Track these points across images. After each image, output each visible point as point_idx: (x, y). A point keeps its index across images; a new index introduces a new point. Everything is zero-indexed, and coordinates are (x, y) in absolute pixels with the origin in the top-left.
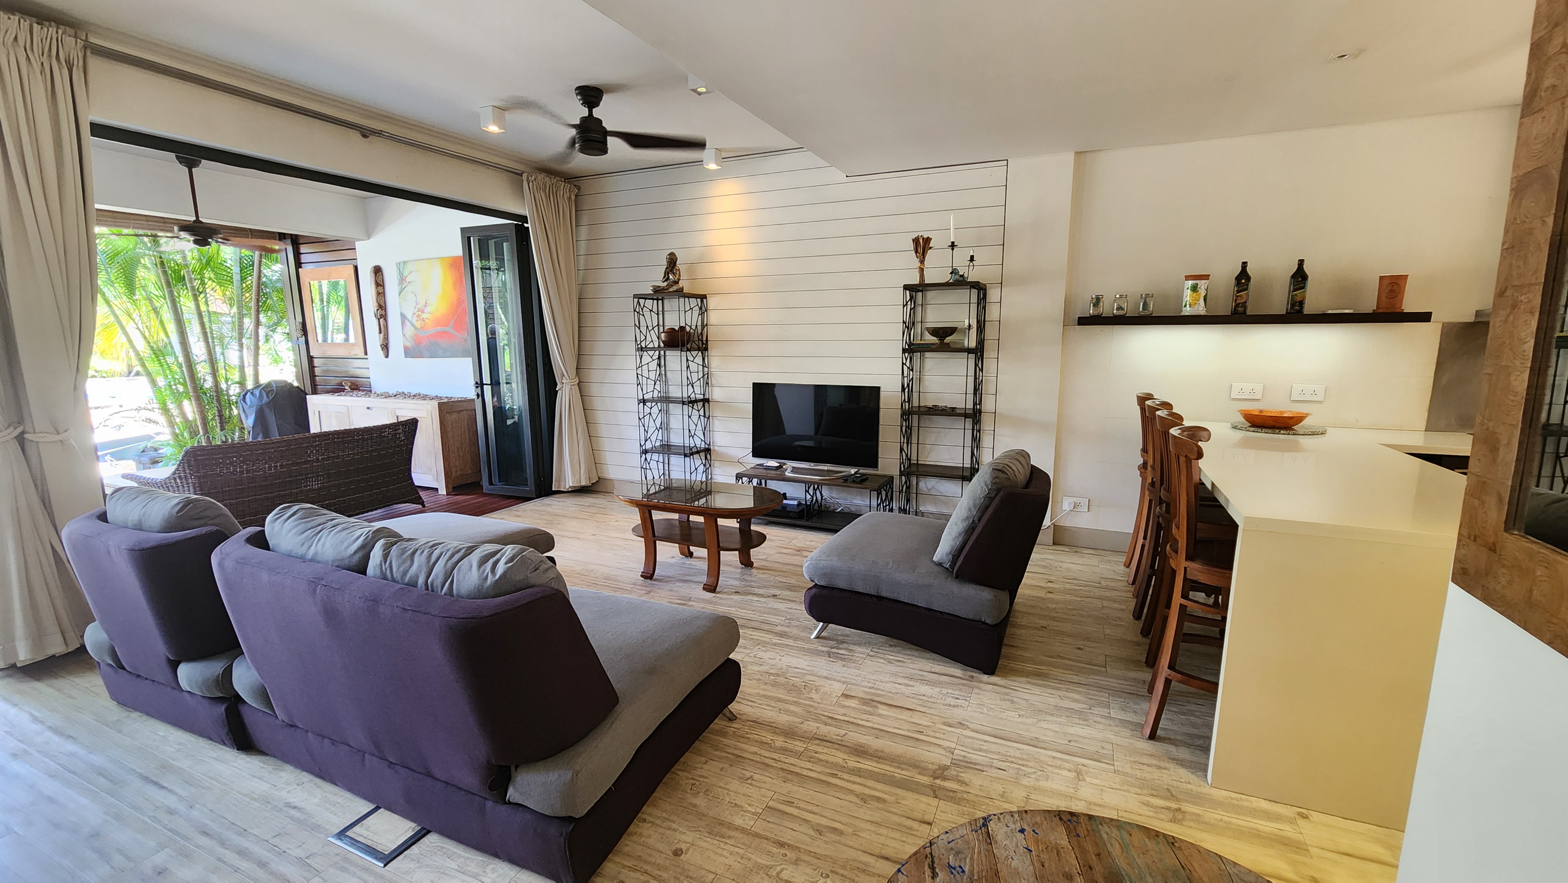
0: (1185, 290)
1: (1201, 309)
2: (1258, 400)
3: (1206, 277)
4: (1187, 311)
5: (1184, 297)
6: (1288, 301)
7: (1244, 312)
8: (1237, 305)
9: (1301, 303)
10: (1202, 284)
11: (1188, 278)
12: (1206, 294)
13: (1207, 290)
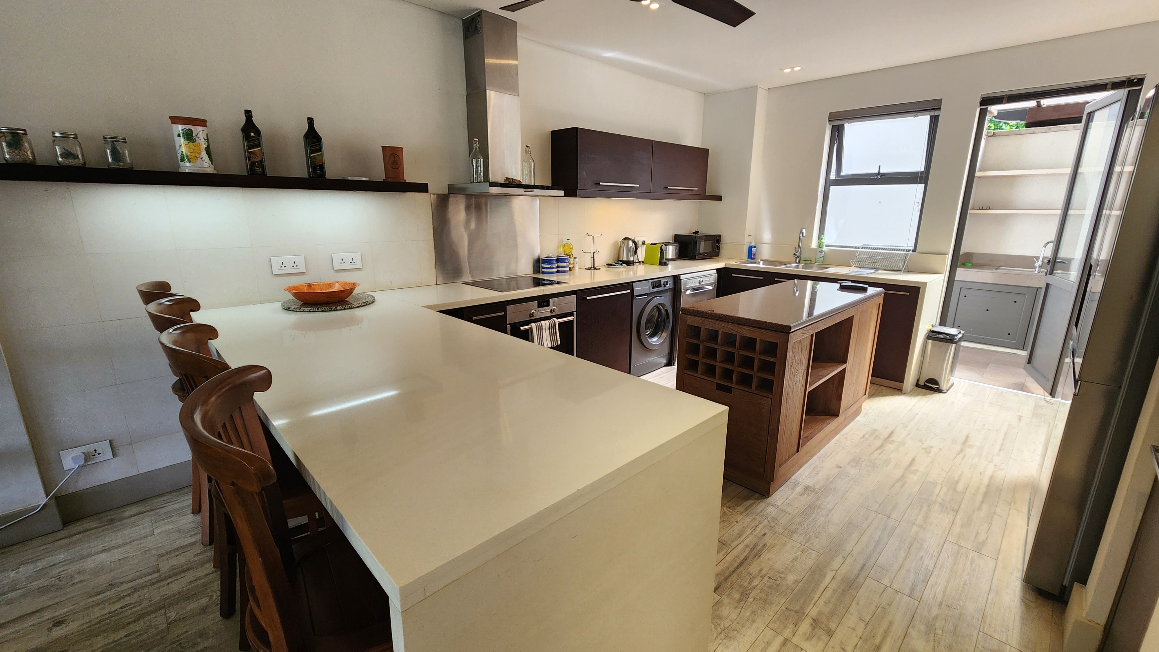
0: (177, 138)
1: (205, 165)
2: (302, 274)
3: (202, 123)
4: (187, 167)
5: (178, 148)
6: (308, 164)
7: (263, 173)
8: (253, 164)
9: (322, 167)
10: (199, 132)
11: (175, 120)
12: (208, 146)
13: (207, 140)
